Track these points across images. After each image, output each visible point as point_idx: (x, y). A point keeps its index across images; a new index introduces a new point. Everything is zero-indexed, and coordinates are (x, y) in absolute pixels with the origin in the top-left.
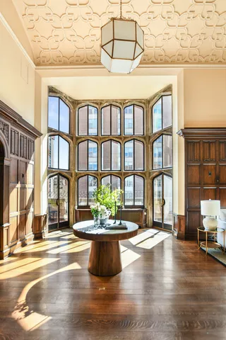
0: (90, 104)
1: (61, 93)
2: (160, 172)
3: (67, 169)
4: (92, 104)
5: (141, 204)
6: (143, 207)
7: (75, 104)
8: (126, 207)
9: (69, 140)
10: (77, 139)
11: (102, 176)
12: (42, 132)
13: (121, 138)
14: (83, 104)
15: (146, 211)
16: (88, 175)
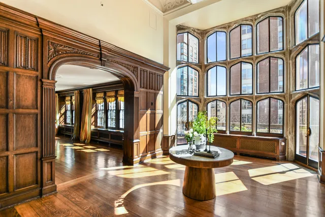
0: (218, 30)
1: (189, 28)
2: (304, 93)
3: (197, 95)
4: (220, 30)
5: (279, 132)
6: (281, 136)
7: (203, 35)
8: (258, 134)
9: (198, 68)
10: (206, 66)
11: (231, 100)
12: (169, 67)
13: (252, 59)
14: (211, 32)
15: (285, 141)
16: (217, 100)
